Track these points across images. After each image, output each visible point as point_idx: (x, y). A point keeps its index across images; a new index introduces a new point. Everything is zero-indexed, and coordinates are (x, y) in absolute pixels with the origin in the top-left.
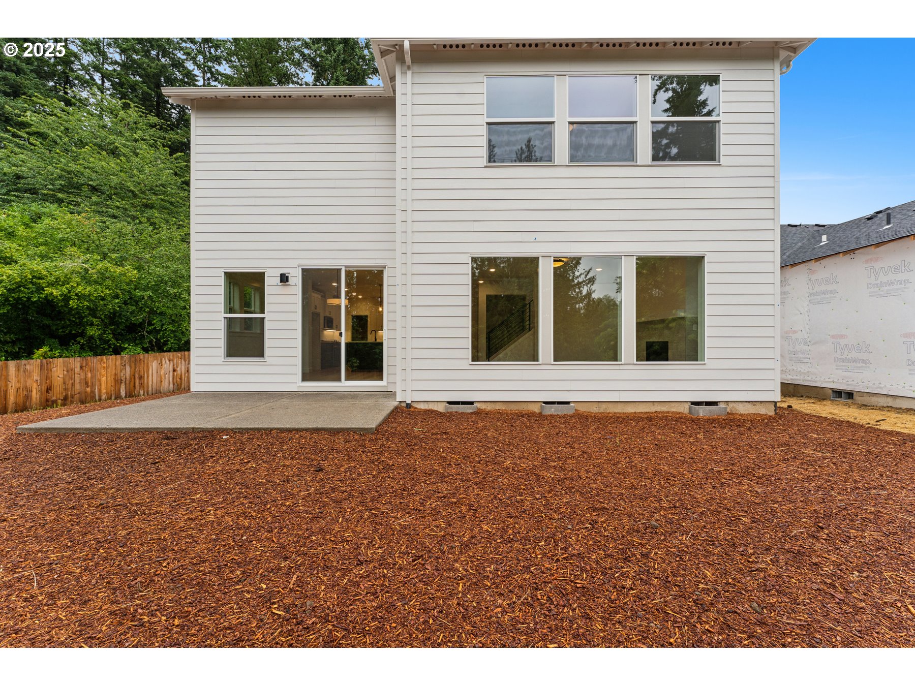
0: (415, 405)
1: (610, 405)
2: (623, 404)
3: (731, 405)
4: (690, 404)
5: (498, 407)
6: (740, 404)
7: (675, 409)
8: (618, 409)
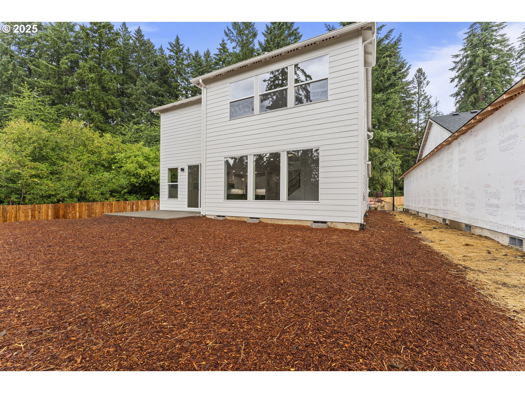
0: (207, 216)
1: (276, 220)
2: (281, 220)
3: (334, 224)
4: (312, 222)
5: (234, 219)
6: (339, 223)
7: (305, 224)
8: (280, 223)
